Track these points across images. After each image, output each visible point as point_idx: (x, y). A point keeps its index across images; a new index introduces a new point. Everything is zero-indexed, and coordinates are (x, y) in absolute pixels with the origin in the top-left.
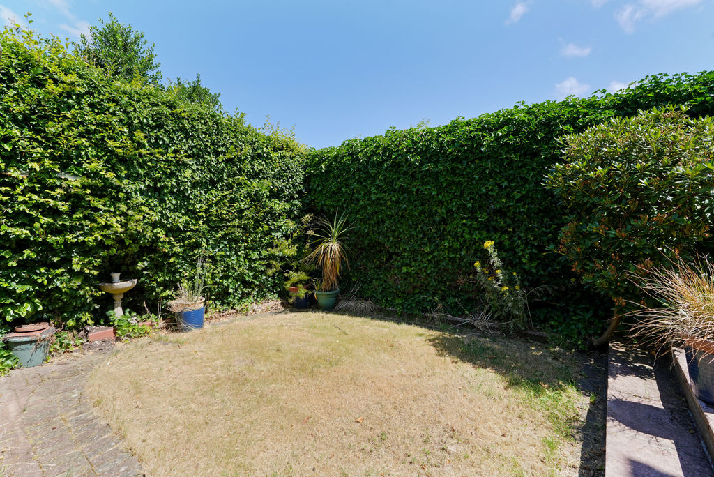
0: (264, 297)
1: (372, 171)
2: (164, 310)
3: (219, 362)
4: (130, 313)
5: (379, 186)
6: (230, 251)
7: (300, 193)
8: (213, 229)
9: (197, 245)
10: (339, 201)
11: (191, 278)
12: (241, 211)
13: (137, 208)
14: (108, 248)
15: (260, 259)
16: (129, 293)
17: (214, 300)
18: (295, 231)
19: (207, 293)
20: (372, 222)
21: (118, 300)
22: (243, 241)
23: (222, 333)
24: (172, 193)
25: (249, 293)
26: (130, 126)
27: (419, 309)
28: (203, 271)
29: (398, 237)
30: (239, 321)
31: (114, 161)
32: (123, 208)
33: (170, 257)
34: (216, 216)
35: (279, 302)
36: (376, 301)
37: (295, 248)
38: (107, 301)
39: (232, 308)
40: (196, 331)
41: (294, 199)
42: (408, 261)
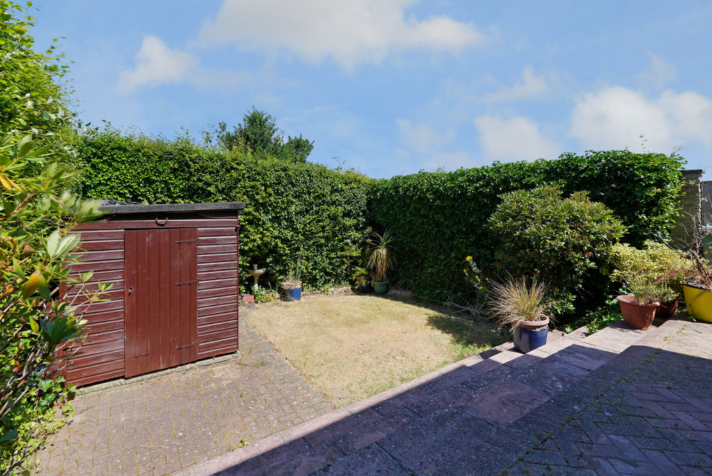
0: (340, 283)
1: (408, 201)
2: (279, 288)
3: (307, 317)
4: (262, 288)
5: (412, 212)
6: (317, 252)
7: (364, 212)
8: (307, 238)
9: (298, 249)
10: (388, 219)
11: (295, 269)
12: (323, 227)
13: (267, 230)
14: (254, 251)
15: (337, 257)
16: (261, 276)
17: (308, 283)
18: (360, 239)
19: (303, 278)
20: (409, 235)
21: (256, 279)
22: (326, 246)
23: (310, 303)
24: (285, 219)
25: (330, 280)
26: (265, 185)
27: (438, 299)
28: (302, 265)
29: (426, 247)
30: (321, 298)
31: (258, 205)
32: (261, 230)
33: (283, 256)
34: (309, 231)
35: (350, 288)
36: (413, 292)
37: (359, 251)
38: (251, 281)
39: (318, 289)
40: (296, 301)
41: (360, 216)
42: (432, 264)
